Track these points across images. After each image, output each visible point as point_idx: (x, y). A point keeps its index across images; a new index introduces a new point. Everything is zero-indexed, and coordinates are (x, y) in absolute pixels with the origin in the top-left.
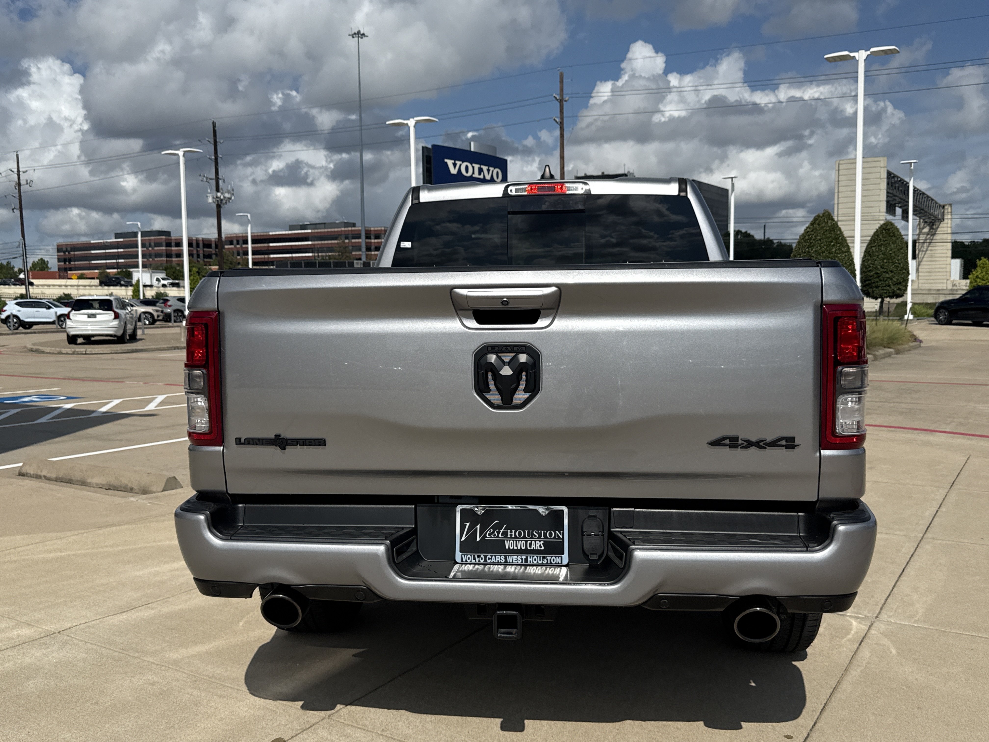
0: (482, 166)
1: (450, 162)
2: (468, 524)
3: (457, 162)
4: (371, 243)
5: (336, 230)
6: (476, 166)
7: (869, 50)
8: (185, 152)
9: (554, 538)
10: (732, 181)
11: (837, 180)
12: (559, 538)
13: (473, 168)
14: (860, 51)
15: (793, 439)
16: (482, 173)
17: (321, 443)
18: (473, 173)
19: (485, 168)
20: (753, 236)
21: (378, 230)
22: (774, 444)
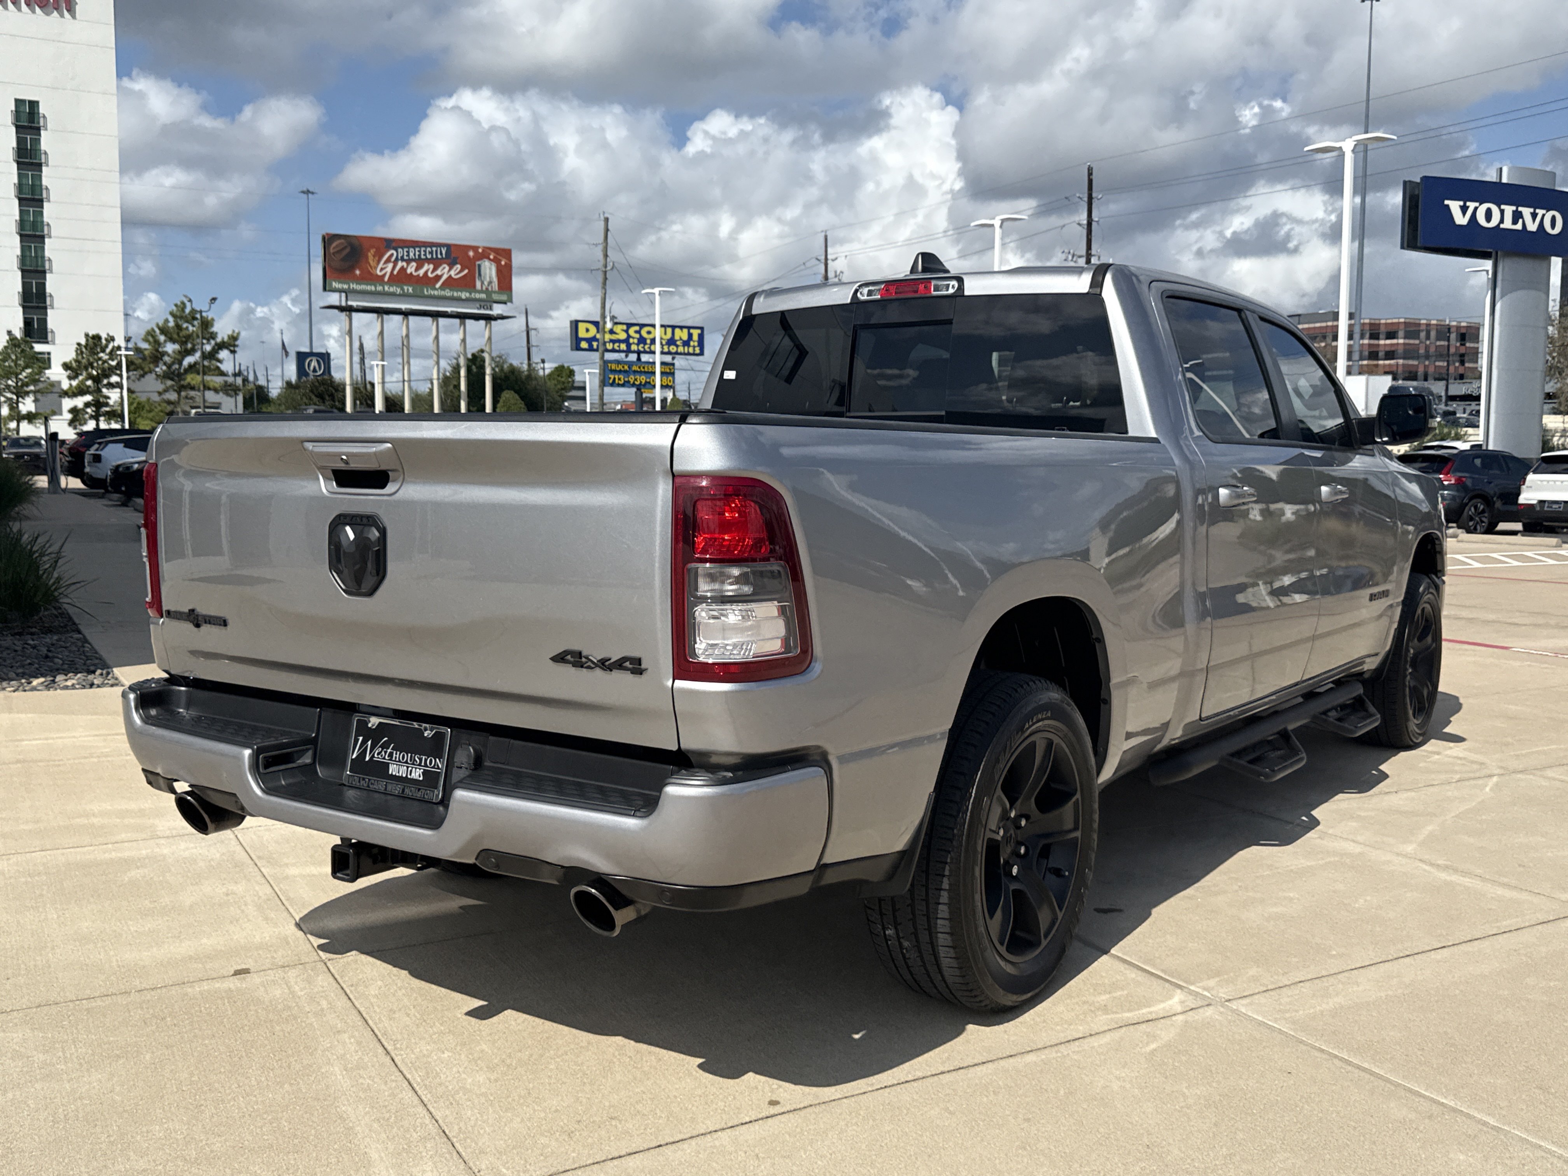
0: (1520, 209)
1: (1454, 206)
3: (1468, 204)
4: (1378, 345)
5: (1318, 325)
6: (1509, 210)
8: (1003, 221)
9: (433, 767)
12: (438, 768)
13: (1502, 212)
15: (639, 661)
16: (1521, 221)
18: (1502, 221)
19: (1526, 212)
21: (1392, 324)
22: (619, 665)
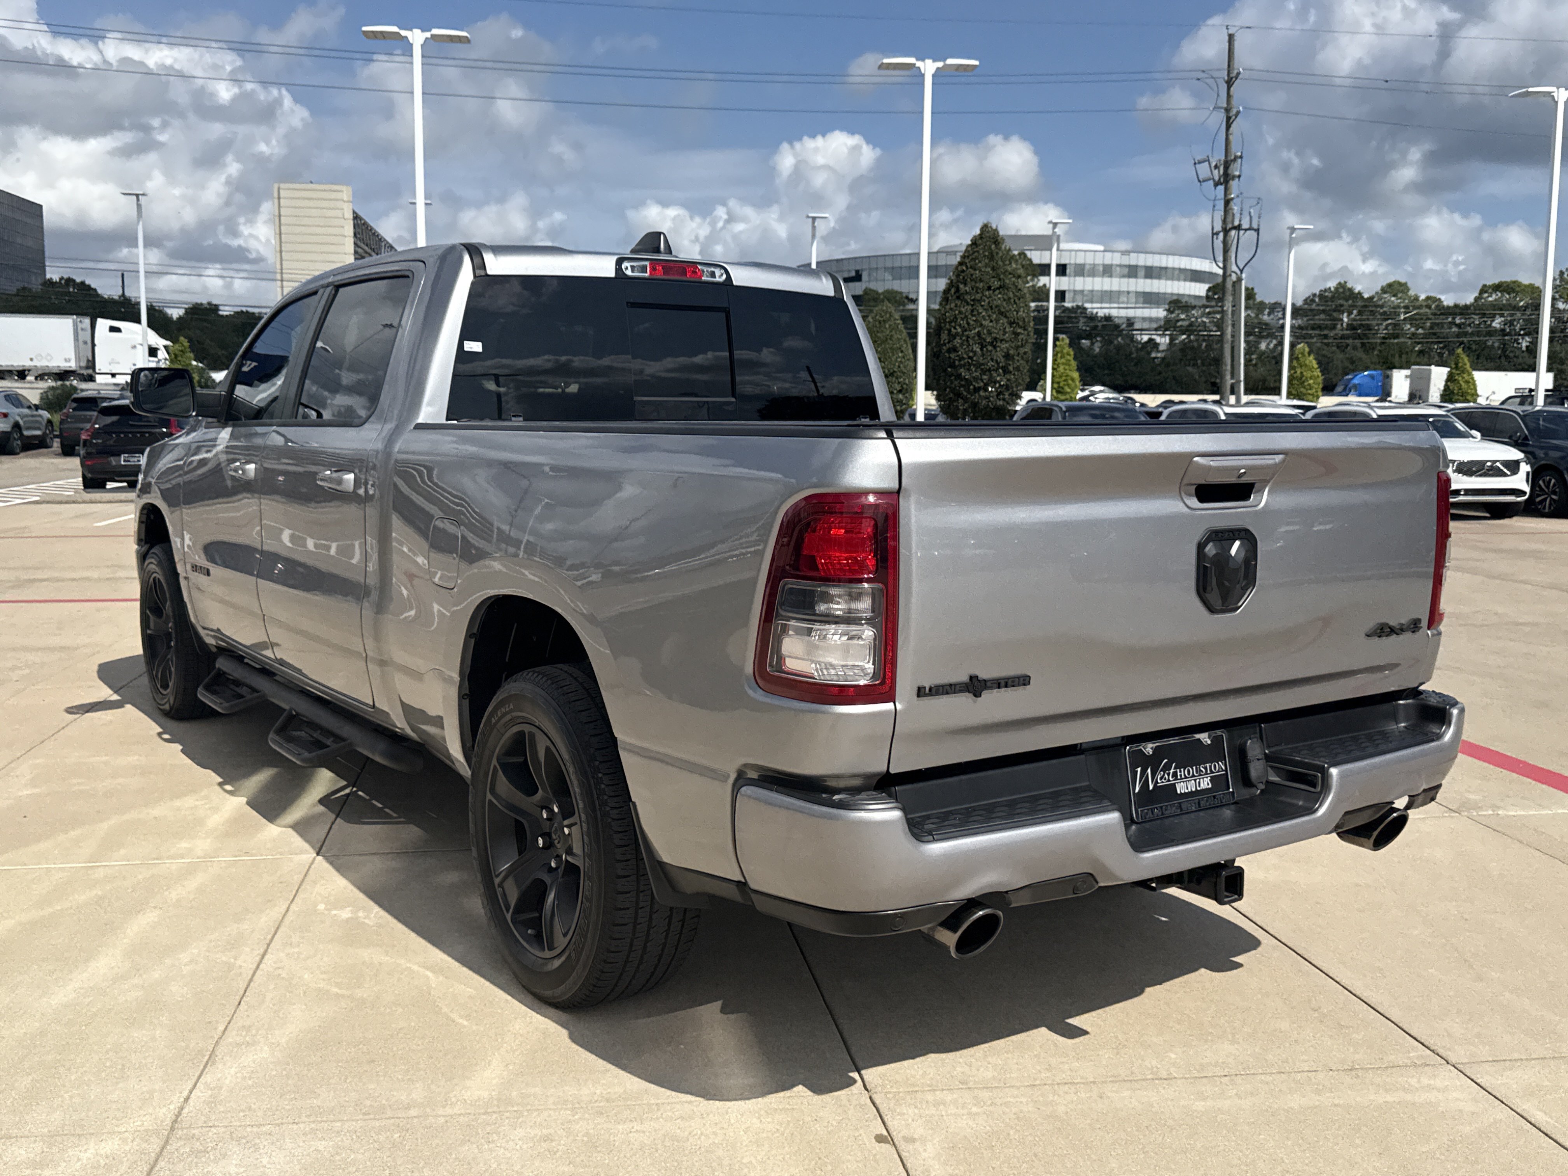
2: (1139, 769)
7: (430, 30)
10: (138, 200)
11: (277, 214)
14: (415, 30)
15: (1419, 621)
17: (1023, 681)
20: (95, 290)
22: (1407, 628)
